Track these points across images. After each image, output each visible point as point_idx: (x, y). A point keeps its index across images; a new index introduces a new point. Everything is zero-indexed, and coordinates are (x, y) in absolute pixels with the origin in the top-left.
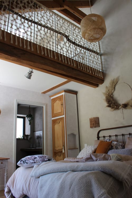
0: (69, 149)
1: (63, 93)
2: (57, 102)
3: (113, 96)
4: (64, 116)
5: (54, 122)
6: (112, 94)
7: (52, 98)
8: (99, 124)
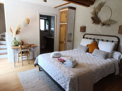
0: (68, 41)
1: (67, 9)
2: (63, 14)
3: (98, 14)
4: (67, 23)
5: (61, 26)
6: (97, 14)
7: (60, 11)
8: (85, 30)
